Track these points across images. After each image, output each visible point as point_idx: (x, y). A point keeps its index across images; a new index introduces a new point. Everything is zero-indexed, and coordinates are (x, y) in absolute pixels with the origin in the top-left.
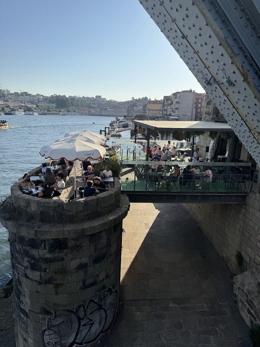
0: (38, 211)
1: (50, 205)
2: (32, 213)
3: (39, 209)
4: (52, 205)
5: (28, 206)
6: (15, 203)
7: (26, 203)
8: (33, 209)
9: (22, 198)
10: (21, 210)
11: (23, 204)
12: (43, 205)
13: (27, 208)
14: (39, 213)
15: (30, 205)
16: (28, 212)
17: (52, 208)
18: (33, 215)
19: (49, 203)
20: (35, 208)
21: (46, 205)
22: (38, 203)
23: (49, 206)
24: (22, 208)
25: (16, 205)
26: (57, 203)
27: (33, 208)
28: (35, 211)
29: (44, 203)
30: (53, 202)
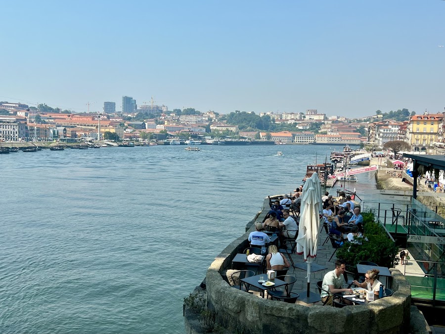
0: (259, 324)
1: (283, 314)
2: (247, 325)
3: (261, 320)
4: (287, 315)
5: (241, 311)
6: (217, 303)
7: (238, 306)
8: (249, 318)
9: (231, 295)
10: (228, 316)
11: (232, 306)
12: (269, 312)
13: (239, 315)
14: (261, 327)
15: (244, 310)
16: (239, 322)
17: (285, 321)
18: (249, 330)
19: (280, 310)
20: (253, 316)
21: (274, 312)
22: (260, 307)
23: (280, 315)
24: (229, 313)
25: (217, 307)
26: (295, 311)
27: (251, 315)
28: (253, 322)
29: (272, 308)
30: (289, 309)
